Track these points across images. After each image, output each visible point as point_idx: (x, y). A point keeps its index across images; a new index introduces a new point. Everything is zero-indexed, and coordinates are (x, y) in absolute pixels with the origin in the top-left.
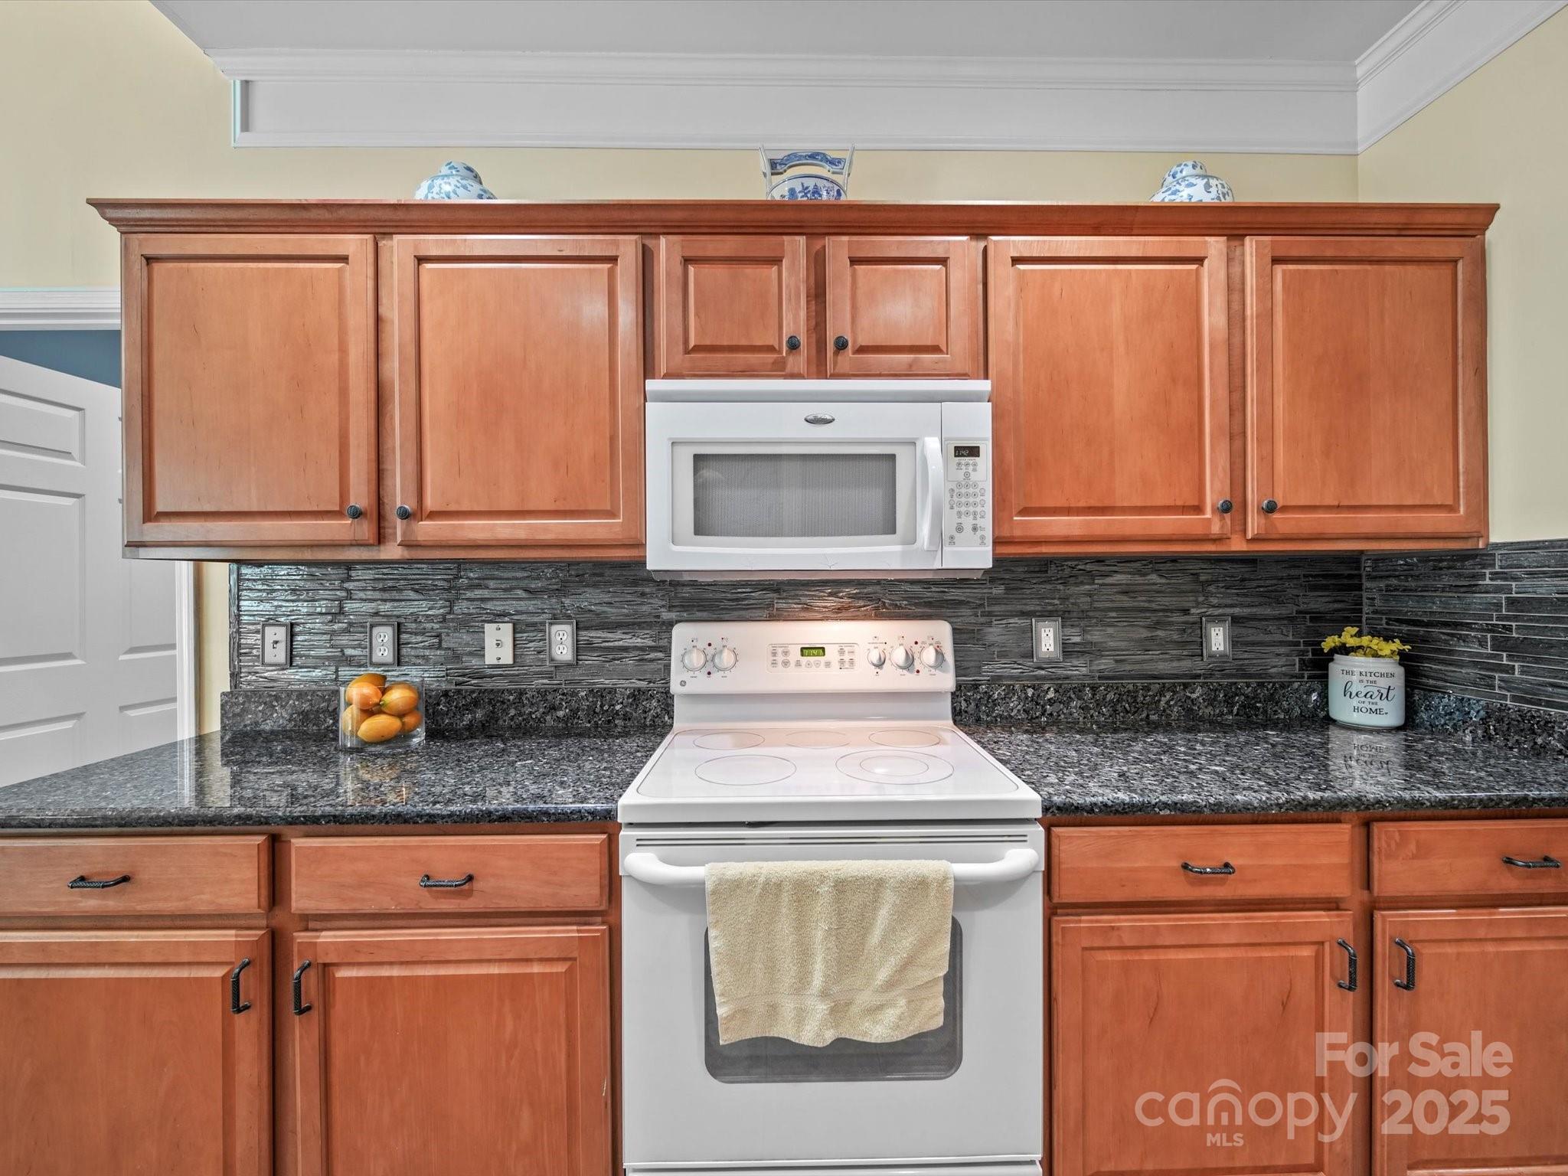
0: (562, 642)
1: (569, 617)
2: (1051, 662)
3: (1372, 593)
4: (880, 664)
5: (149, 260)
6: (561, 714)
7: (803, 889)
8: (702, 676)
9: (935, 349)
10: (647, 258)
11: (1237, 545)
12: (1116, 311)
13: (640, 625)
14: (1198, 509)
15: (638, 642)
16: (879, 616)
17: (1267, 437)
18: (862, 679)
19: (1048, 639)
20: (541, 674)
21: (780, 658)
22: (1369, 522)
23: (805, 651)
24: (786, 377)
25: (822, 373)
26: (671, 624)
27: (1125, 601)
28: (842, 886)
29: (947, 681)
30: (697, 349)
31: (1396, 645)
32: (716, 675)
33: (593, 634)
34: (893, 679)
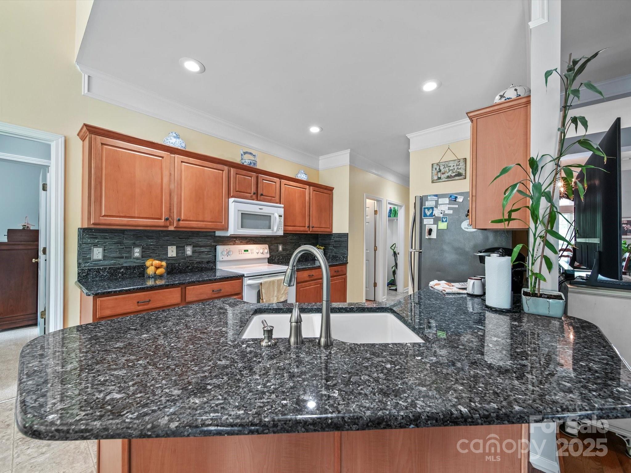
0: (189, 251)
1: (190, 244)
2: (281, 252)
3: (320, 240)
4: (258, 253)
5: (102, 144)
6: (190, 268)
7: (273, 282)
8: (226, 256)
9: (274, 197)
10: (229, 172)
11: (309, 232)
12: (297, 195)
13: (207, 246)
14: (305, 227)
15: (206, 250)
16: (254, 244)
17: (312, 217)
18: (255, 256)
19: (280, 248)
20: (182, 259)
21: (240, 252)
22: (322, 230)
23: (245, 251)
24: (252, 200)
25: (257, 200)
26: (216, 246)
27: (291, 241)
28: (278, 280)
29: (268, 256)
30: (238, 191)
31: (323, 247)
32: (229, 256)
33: (196, 248)
34: (260, 256)
